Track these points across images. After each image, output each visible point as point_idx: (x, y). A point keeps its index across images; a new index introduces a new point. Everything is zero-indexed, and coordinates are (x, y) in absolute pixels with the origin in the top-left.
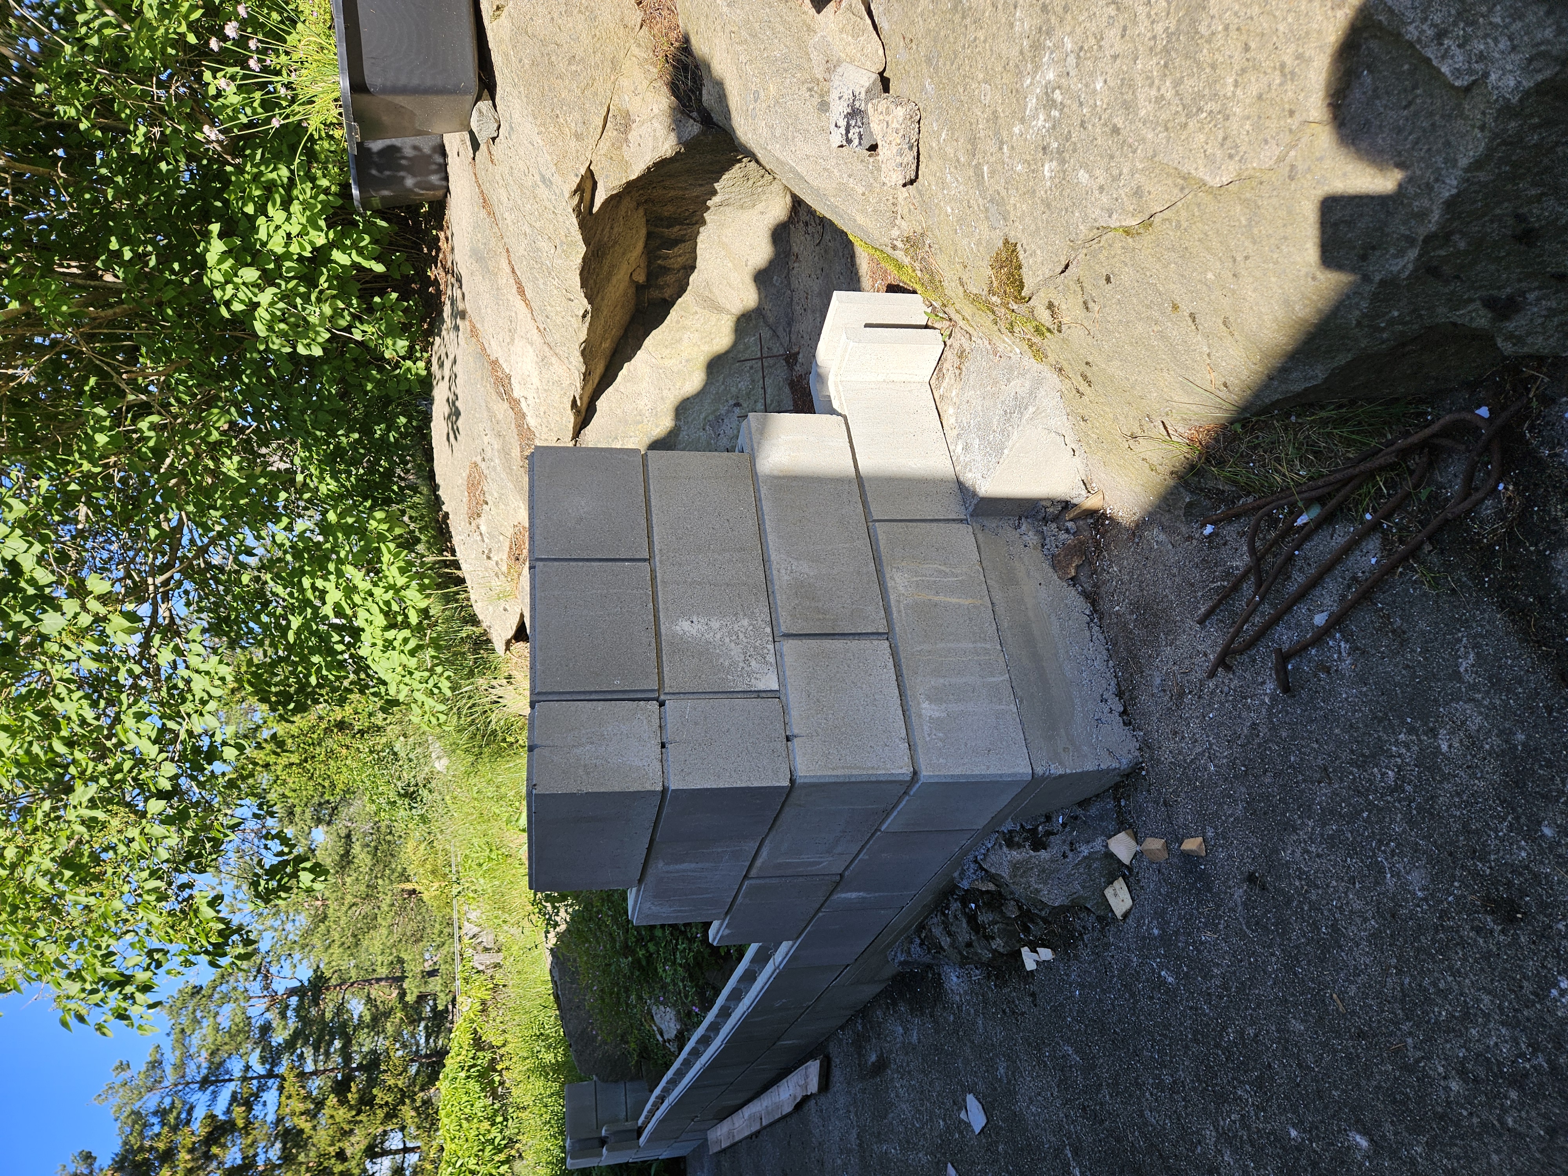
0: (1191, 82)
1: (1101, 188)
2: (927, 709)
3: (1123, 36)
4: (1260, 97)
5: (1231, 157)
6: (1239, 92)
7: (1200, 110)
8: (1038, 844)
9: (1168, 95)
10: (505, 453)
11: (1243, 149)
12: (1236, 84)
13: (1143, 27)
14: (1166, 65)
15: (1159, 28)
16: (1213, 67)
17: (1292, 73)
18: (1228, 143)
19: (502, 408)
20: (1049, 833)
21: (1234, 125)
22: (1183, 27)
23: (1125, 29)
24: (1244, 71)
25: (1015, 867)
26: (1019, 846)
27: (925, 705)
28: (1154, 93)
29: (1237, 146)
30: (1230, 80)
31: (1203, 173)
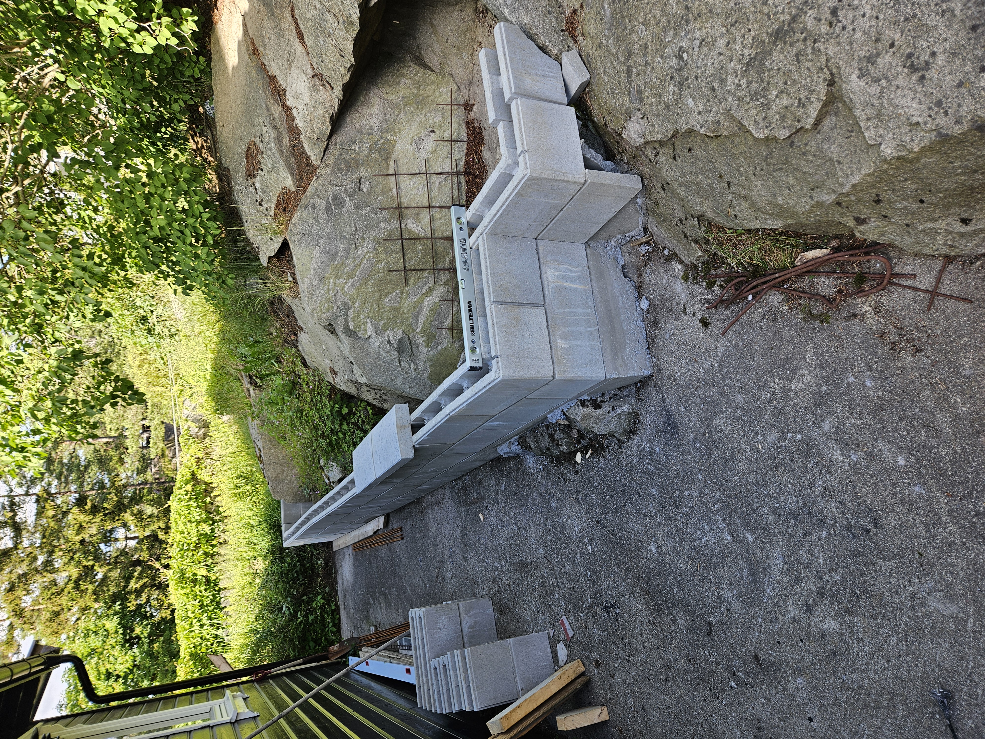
0: (756, 85)
1: (699, 113)
2: (561, 343)
3: (727, 46)
4: (786, 107)
5: (767, 127)
6: (777, 100)
7: (757, 100)
8: (597, 406)
9: (744, 86)
10: (279, 140)
11: (773, 126)
12: (777, 96)
13: (738, 47)
14: (746, 71)
15: (746, 52)
16: (768, 83)
17: (804, 105)
18: (767, 120)
19: (277, 110)
20: (603, 401)
21: (770, 113)
22: (758, 58)
23: (728, 43)
24: (782, 92)
25: (584, 416)
26: (587, 406)
27: (559, 341)
28: (736, 81)
29: (770, 123)
30: (774, 93)
31: (752, 128)
